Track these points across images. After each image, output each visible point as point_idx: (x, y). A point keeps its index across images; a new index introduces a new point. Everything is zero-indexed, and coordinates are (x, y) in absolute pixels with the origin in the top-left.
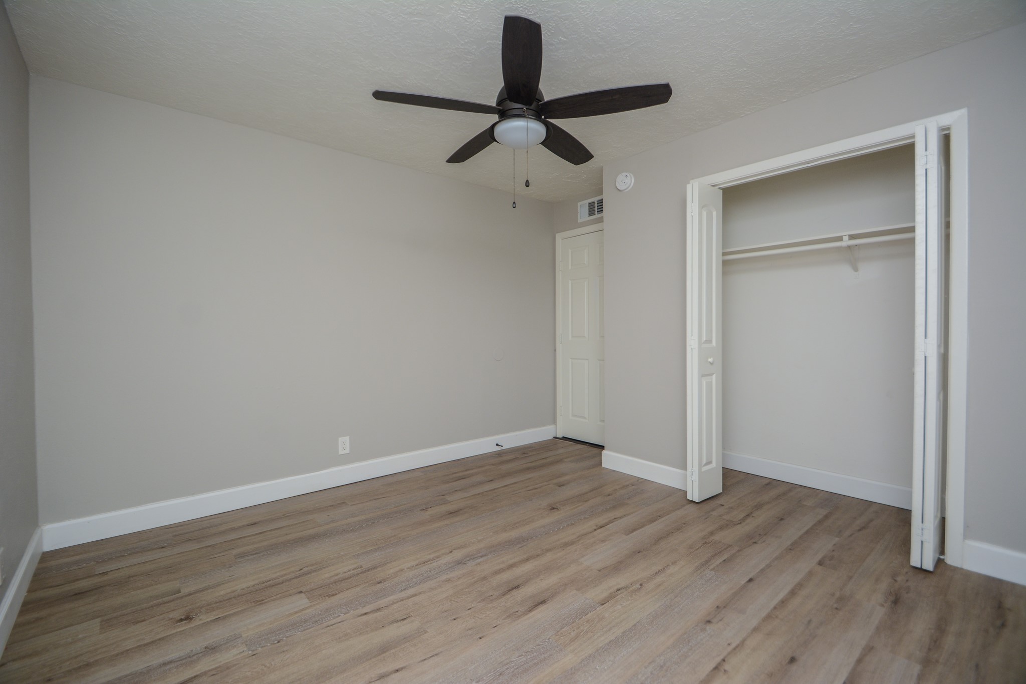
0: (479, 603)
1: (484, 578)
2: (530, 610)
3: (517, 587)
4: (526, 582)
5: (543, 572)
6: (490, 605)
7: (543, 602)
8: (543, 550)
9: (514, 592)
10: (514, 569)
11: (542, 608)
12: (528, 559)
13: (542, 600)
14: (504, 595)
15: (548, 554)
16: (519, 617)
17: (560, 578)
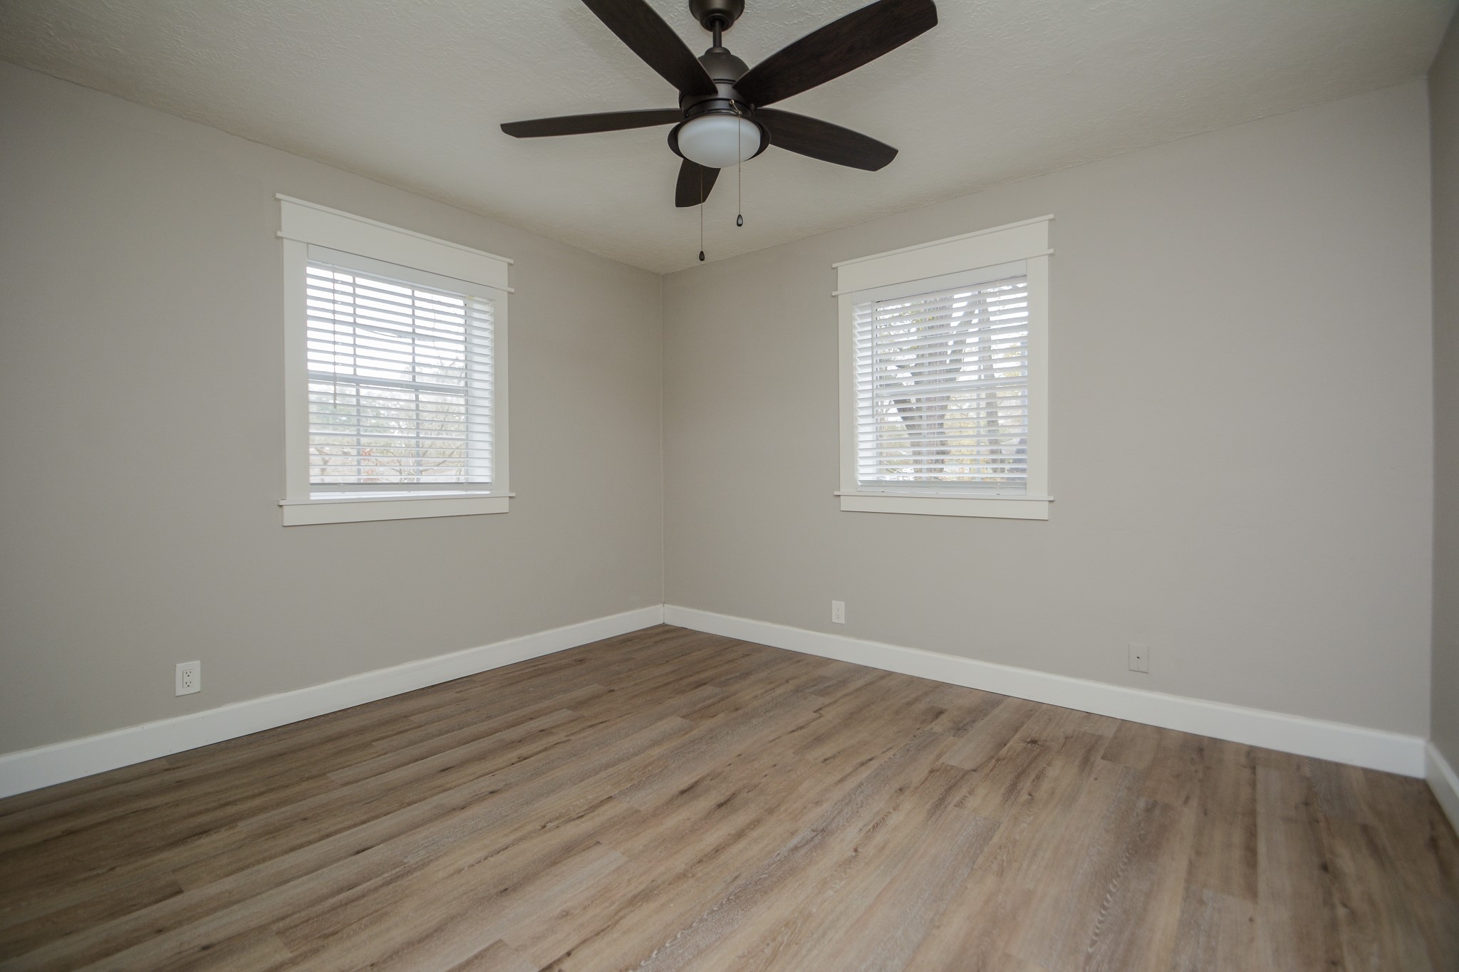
0: (760, 783)
1: (771, 811)
2: (696, 783)
3: (720, 806)
4: (710, 813)
5: (687, 831)
6: (745, 782)
7: (683, 792)
8: (693, 876)
9: (722, 799)
10: (733, 832)
11: (683, 786)
12: (717, 851)
13: (684, 795)
14: (734, 794)
15: (683, 866)
16: (708, 775)
17: (662, 824)
